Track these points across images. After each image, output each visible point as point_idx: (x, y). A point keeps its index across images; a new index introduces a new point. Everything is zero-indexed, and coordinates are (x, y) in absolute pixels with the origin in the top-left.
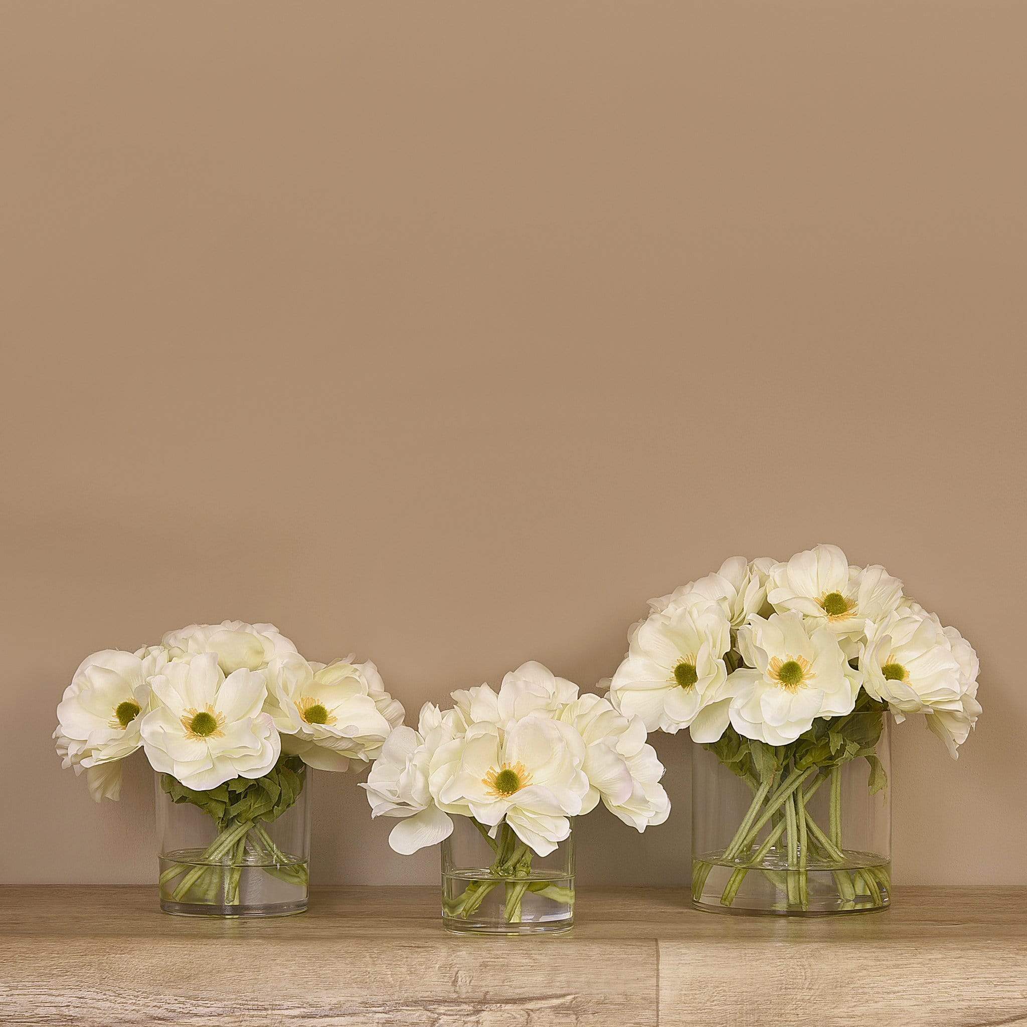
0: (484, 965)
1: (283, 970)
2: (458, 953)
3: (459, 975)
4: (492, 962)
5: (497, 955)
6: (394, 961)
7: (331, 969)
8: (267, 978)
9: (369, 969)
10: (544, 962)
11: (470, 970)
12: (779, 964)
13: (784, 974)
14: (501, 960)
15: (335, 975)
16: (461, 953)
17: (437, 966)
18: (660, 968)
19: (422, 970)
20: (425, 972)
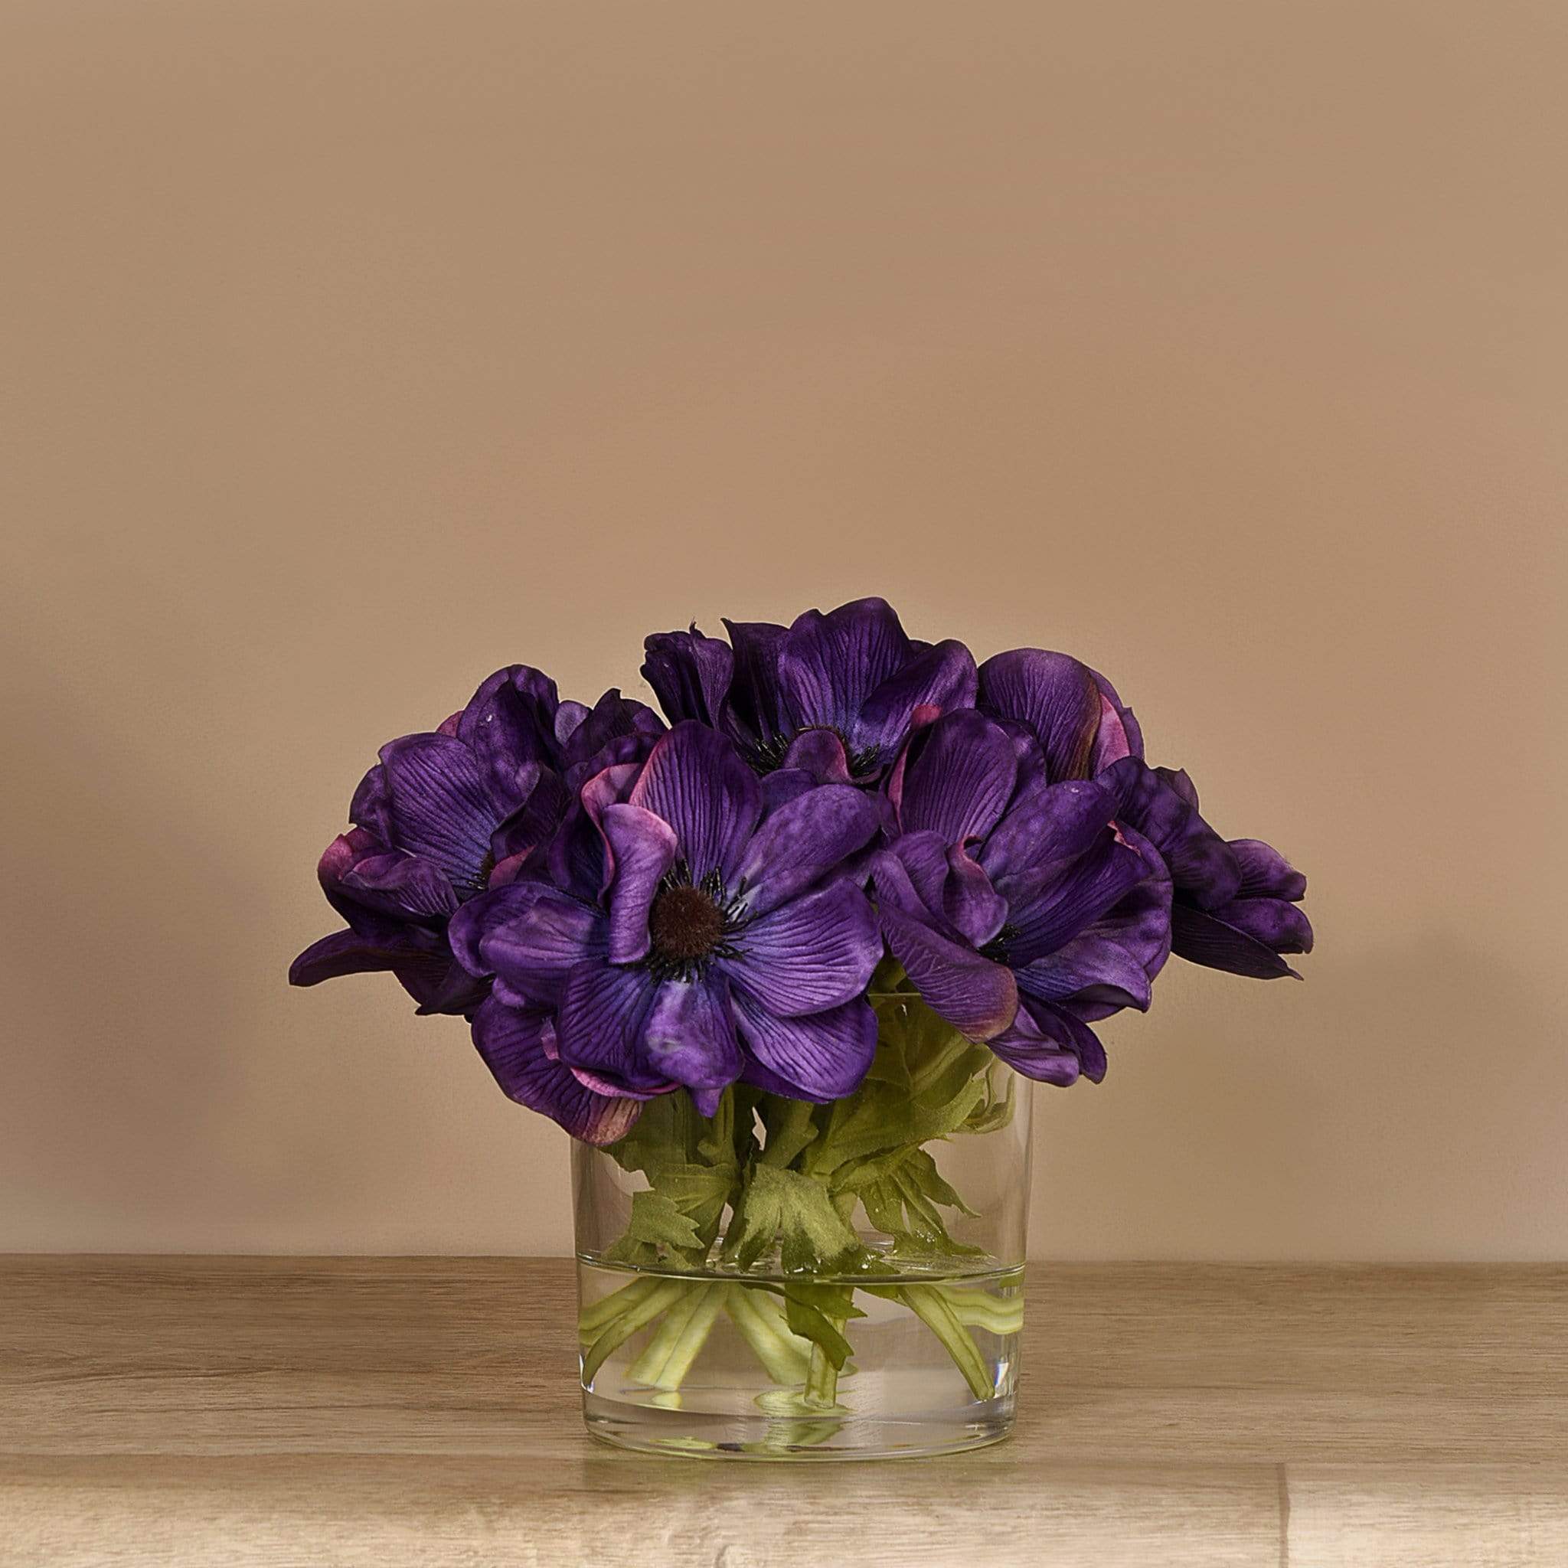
2: (726, 1504)
3: (727, 1558)
6: (545, 1522)
7: (368, 1542)
9: (475, 1543)
10: (965, 1523)
11: (757, 1543)
15: (382, 1560)
16: (734, 1503)
17: (666, 1534)
18: (1289, 1537)
19: (624, 1545)
20: (632, 1550)
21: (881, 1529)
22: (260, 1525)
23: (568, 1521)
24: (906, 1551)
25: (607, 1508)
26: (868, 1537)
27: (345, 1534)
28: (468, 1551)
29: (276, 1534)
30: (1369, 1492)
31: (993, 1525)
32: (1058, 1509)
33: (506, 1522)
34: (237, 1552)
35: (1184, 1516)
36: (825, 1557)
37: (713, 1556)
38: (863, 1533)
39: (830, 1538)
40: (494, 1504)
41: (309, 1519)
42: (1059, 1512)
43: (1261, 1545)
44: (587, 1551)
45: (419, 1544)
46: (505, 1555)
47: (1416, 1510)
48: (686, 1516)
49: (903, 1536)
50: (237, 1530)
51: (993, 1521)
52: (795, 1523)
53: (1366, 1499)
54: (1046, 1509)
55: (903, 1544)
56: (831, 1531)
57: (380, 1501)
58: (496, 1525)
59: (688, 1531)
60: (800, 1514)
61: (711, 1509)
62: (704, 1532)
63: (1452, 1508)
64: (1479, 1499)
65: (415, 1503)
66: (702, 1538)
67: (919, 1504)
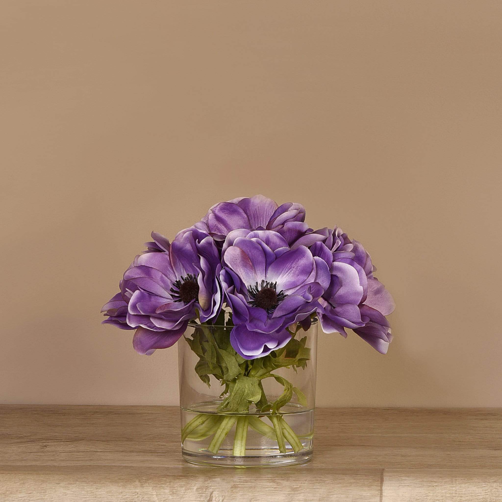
1: (66, 492)
2: (213, 479)
3: (213, 495)
4: (242, 485)
6: (159, 484)
7: (105, 490)
8: (52, 498)
9: (137, 491)
10: (285, 485)
11: (223, 491)
12: (484, 485)
13: (488, 493)
14: (249, 483)
15: (109, 495)
16: (216, 479)
17: (195, 488)
18: (383, 489)
19: (182, 491)
20: (185, 493)
21: (260, 487)
22: (73, 485)
23: (166, 484)
24: (267, 493)
25: (178, 481)
26: (256, 489)
27: (99, 488)
28: (135, 493)
29: (77, 488)
30: (408, 477)
31: (294, 485)
32: (314, 481)
33: (147, 485)
34: (66, 493)
35: (351, 483)
36: (243, 495)
37: (209, 494)
38: (255, 488)
39: (244, 489)
40: (144, 479)
41: (87, 483)
42: (314, 482)
43: (374, 491)
44: (171, 493)
45: (120, 491)
46: (146, 494)
47: (422, 481)
48: (201, 483)
49: (267, 489)
50: (66, 487)
51: (294, 484)
52: (234, 485)
53: (407, 478)
54: (310, 481)
55: (266, 491)
56: (245, 487)
57: (109, 479)
58: (144, 485)
59: (202, 487)
60: (235, 482)
61: (209, 481)
62: (206, 488)
63: (433, 481)
64: (441, 478)
65: (120, 479)
66: (206, 489)
67: (272, 479)
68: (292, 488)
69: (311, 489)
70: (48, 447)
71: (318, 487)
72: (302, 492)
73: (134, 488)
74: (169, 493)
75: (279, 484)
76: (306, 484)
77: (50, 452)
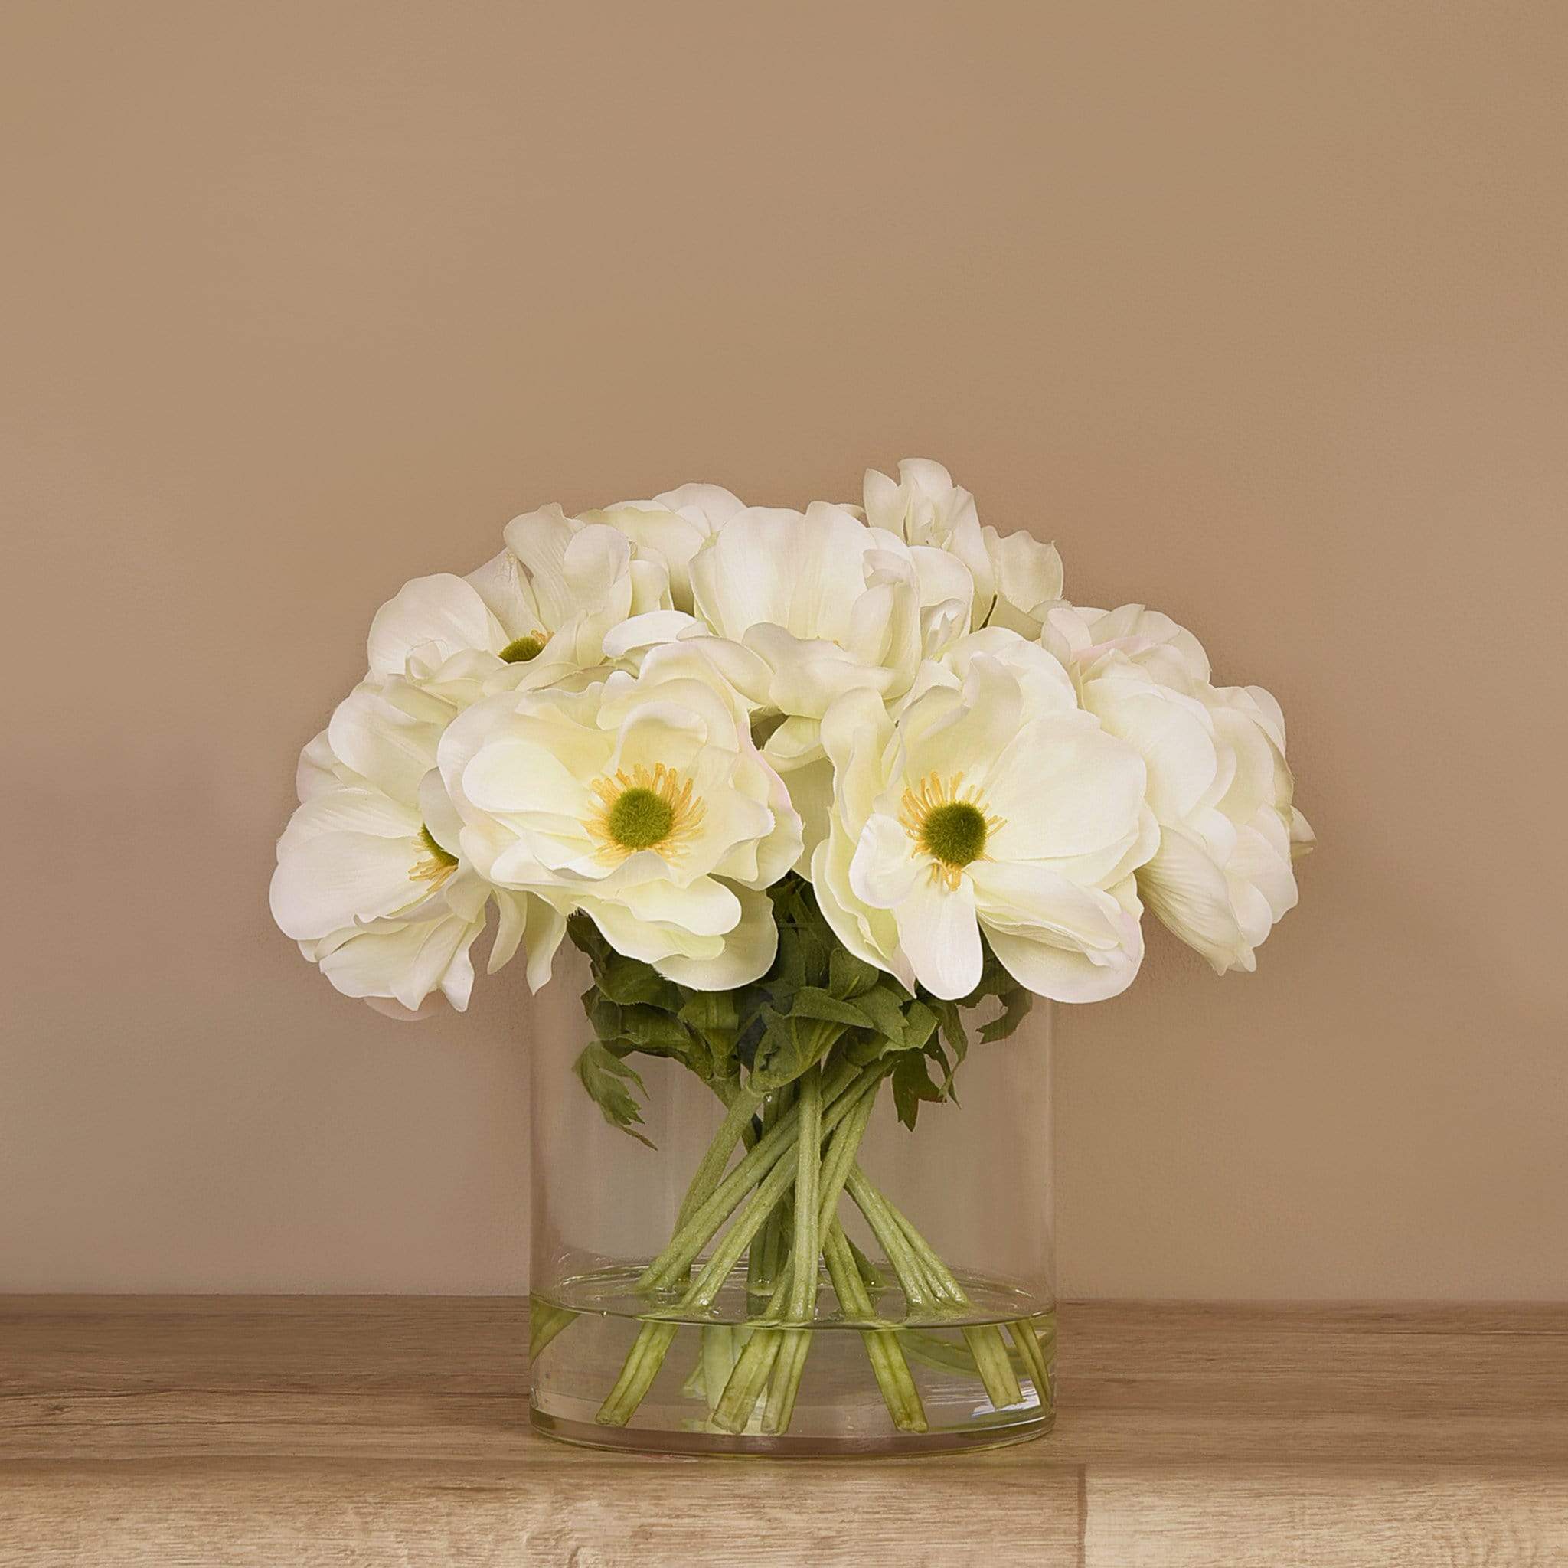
0: (644, 1534)
1: (137, 1545)
4: (664, 1525)
5: (676, 1509)
14: (687, 1520)
68: (815, 1539)
69: (870, 1540)
70: (66, 1410)
71: (893, 1536)
72: (842, 1551)
73: (340, 1536)
74: (447, 1550)
75: (774, 1526)
76: (855, 1525)
77: (76, 1424)
